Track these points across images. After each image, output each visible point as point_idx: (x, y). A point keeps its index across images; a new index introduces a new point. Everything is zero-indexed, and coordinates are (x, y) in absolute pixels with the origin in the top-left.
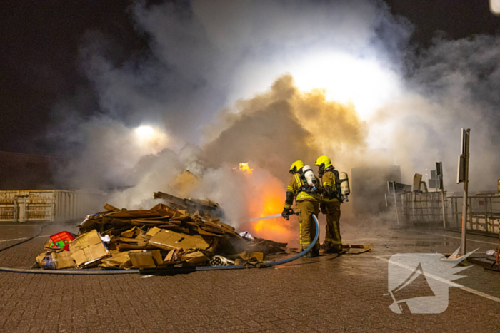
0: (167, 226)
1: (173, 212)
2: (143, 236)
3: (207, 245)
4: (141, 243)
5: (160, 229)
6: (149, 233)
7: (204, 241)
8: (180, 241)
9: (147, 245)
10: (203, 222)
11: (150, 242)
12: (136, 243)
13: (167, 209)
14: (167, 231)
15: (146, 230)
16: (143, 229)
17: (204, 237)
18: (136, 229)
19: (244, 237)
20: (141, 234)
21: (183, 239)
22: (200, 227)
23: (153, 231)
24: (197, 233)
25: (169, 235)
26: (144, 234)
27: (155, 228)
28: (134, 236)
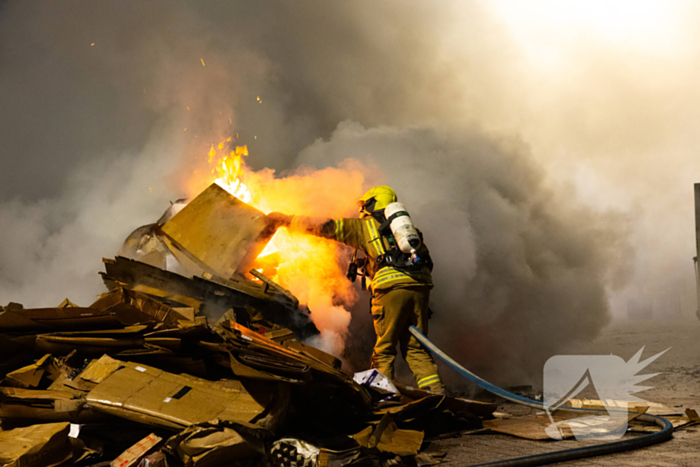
0: (139, 353)
1: (158, 313)
2: (69, 381)
3: (258, 409)
4: (64, 403)
5: (118, 363)
6: (86, 374)
7: (248, 397)
8: (178, 396)
9: (81, 407)
10: (246, 343)
11: (91, 399)
12: (49, 403)
13: (140, 303)
14: (141, 369)
15: (78, 365)
16: (70, 363)
17: (250, 385)
18: (49, 362)
19: (366, 386)
20: (64, 378)
21: (186, 390)
22: (236, 354)
23: (101, 368)
24: (229, 374)
25: (146, 380)
26: (73, 376)
27: (105, 358)
28: (45, 384)
